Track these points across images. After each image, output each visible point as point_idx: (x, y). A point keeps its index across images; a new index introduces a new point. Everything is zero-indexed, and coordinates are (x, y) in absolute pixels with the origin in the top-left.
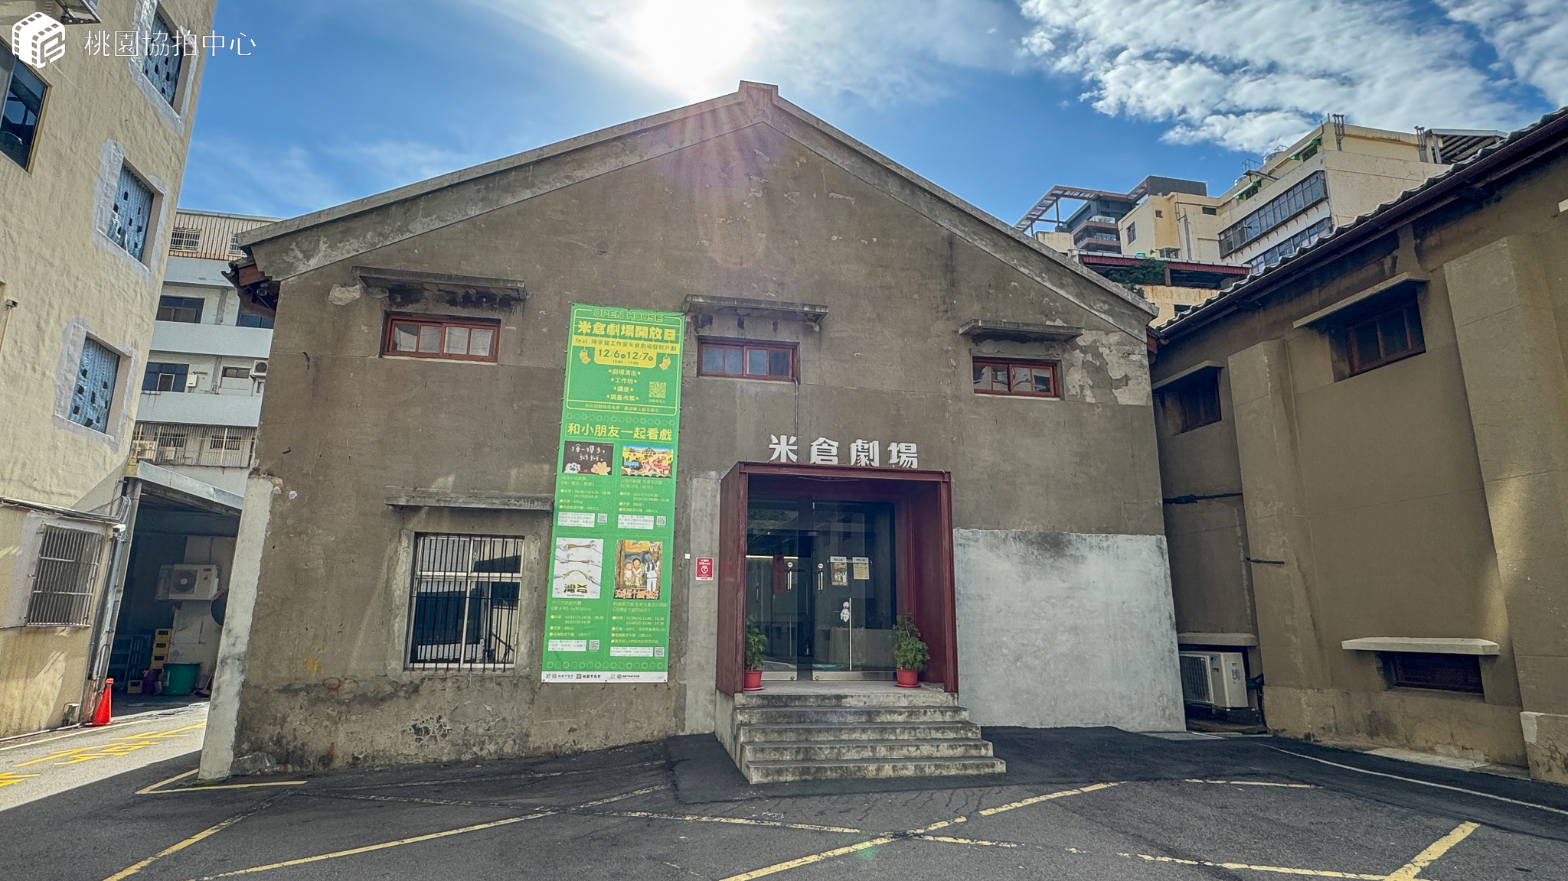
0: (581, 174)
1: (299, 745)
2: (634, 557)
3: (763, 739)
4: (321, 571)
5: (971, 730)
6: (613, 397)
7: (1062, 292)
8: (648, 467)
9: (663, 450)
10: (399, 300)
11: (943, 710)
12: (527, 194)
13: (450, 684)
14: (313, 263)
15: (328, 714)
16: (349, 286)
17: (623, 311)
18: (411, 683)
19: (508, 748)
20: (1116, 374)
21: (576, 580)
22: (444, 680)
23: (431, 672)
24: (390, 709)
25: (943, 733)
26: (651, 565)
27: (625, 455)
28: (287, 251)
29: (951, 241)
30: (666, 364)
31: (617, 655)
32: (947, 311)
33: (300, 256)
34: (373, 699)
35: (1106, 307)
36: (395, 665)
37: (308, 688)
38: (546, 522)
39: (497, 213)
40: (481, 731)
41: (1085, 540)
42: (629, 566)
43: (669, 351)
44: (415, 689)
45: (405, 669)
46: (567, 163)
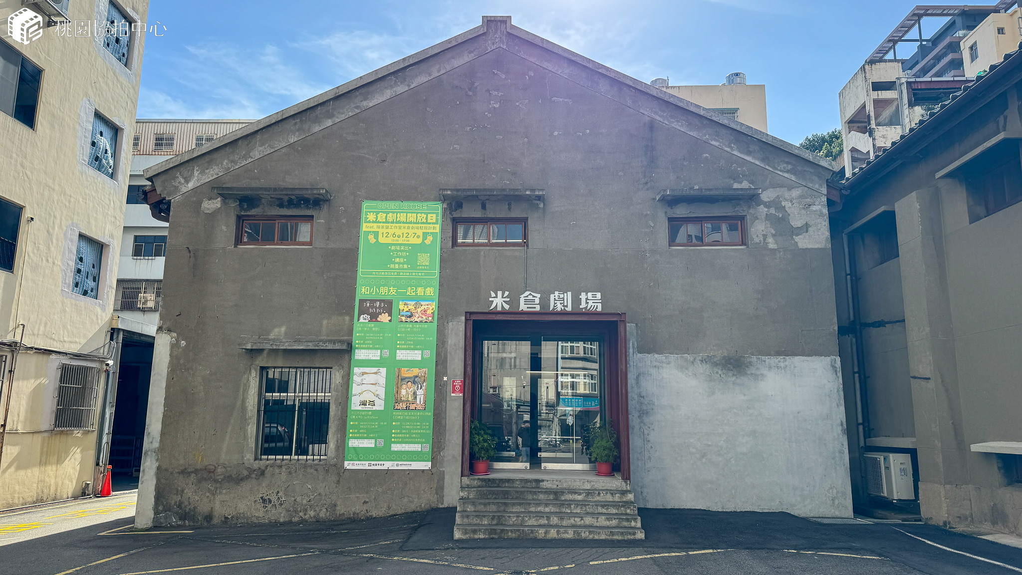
0: (366, 104)
1: (192, 508)
2: (407, 380)
3: (473, 510)
4: (202, 394)
5: (629, 508)
6: (392, 266)
7: (749, 158)
8: (417, 316)
9: (427, 303)
10: (246, 206)
11: (613, 493)
12: (329, 123)
13: (284, 470)
14: (191, 185)
15: (209, 488)
16: (213, 199)
17: (398, 203)
18: (260, 468)
19: (323, 514)
20: (797, 223)
21: (367, 397)
22: (281, 467)
23: (272, 462)
24: (246, 486)
25: (607, 509)
26: (419, 386)
27: (401, 307)
28: (175, 178)
29: (652, 126)
30: (430, 239)
31: (396, 450)
32: (647, 183)
33: (182, 181)
34: (235, 479)
35: (790, 167)
36: (249, 457)
37: (196, 471)
38: (346, 357)
39: (309, 138)
40: (305, 502)
41: (764, 361)
42: (404, 386)
43: (432, 231)
44: (262, 473)
45: (256, 459)
46: (357, 96)
